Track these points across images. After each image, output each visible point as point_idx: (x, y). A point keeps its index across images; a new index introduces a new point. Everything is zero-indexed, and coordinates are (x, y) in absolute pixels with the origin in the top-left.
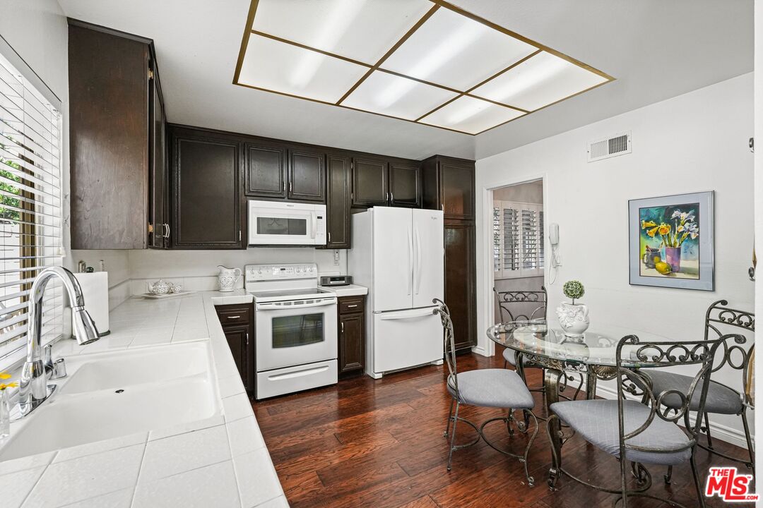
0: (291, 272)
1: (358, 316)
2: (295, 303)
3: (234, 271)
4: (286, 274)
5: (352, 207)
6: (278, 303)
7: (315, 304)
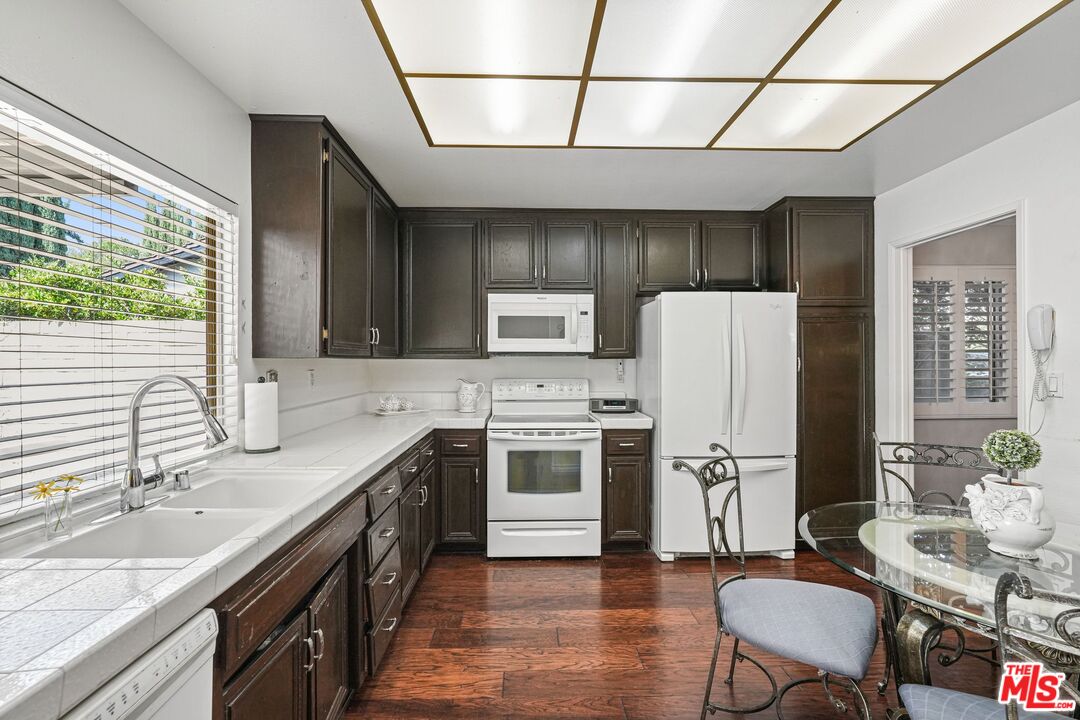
0: (552, 390)
1: (636, 461)
2: (540, 434)
3: (476, 386)
4: (544, 393)
5: (638, 296)
6: (515, 431)
7: (568, 437)
